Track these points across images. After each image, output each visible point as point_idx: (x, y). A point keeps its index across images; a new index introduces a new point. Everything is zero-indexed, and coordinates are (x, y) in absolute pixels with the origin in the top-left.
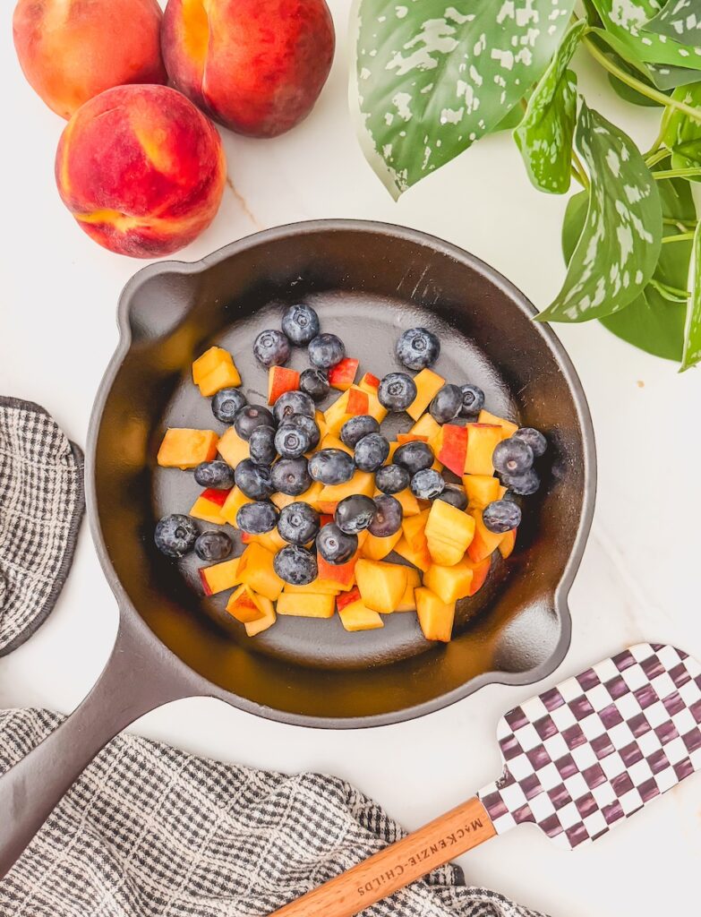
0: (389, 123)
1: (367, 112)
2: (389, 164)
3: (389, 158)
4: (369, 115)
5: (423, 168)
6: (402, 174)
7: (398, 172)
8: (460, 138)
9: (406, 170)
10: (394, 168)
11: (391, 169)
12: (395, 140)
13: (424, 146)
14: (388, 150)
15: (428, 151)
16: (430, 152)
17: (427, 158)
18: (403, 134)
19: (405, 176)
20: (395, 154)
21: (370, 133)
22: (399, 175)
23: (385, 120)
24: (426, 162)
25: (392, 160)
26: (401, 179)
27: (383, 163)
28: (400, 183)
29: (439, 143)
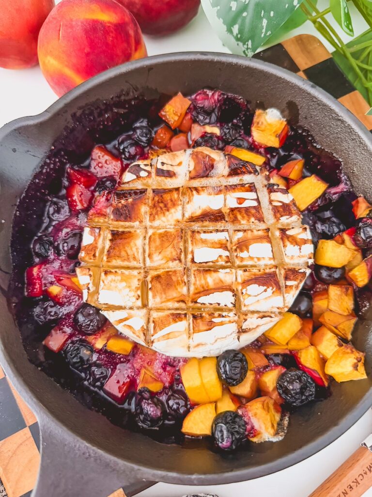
0: (234, 9)
1: (217, 6)
2: (238, 39)
3: (237, 35)
4: (219, 7)
5: (263, 36)
6: (248, 45)
7: (244, 44)
8: (287, 5)
9: (250, 41)
10: (241, 42)
11: (239, 43)
12: (240, 21)
13: (261, 18)
14: (236, 29)
15: (265, 22)
16: (266, 22)
17: (265, 27)
18: (245, 14)
19: (250, 46)
20: (241, 31)
21: (221, 20)
22: (246, 46)
23: (231, 7)
24: (264, 30)
25: (239, 36)
26: (247, 49)
27: (233, 40)
28: (246, 52)
29: (272, 14)
